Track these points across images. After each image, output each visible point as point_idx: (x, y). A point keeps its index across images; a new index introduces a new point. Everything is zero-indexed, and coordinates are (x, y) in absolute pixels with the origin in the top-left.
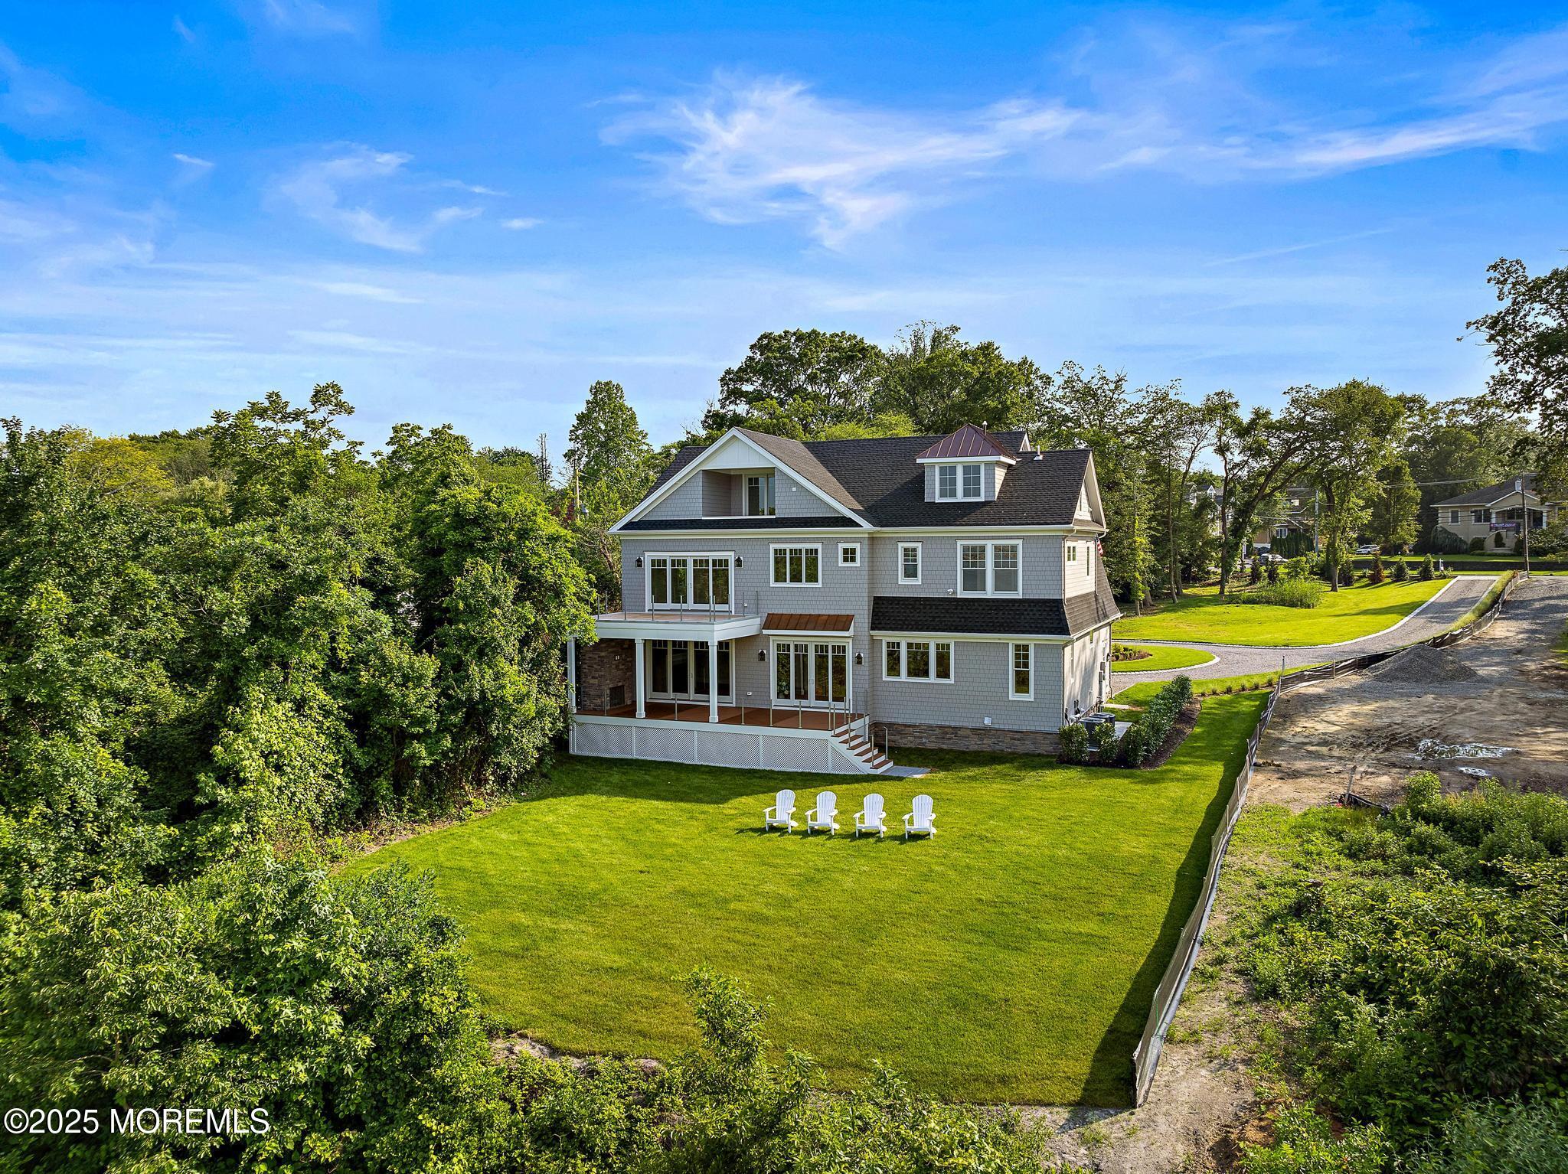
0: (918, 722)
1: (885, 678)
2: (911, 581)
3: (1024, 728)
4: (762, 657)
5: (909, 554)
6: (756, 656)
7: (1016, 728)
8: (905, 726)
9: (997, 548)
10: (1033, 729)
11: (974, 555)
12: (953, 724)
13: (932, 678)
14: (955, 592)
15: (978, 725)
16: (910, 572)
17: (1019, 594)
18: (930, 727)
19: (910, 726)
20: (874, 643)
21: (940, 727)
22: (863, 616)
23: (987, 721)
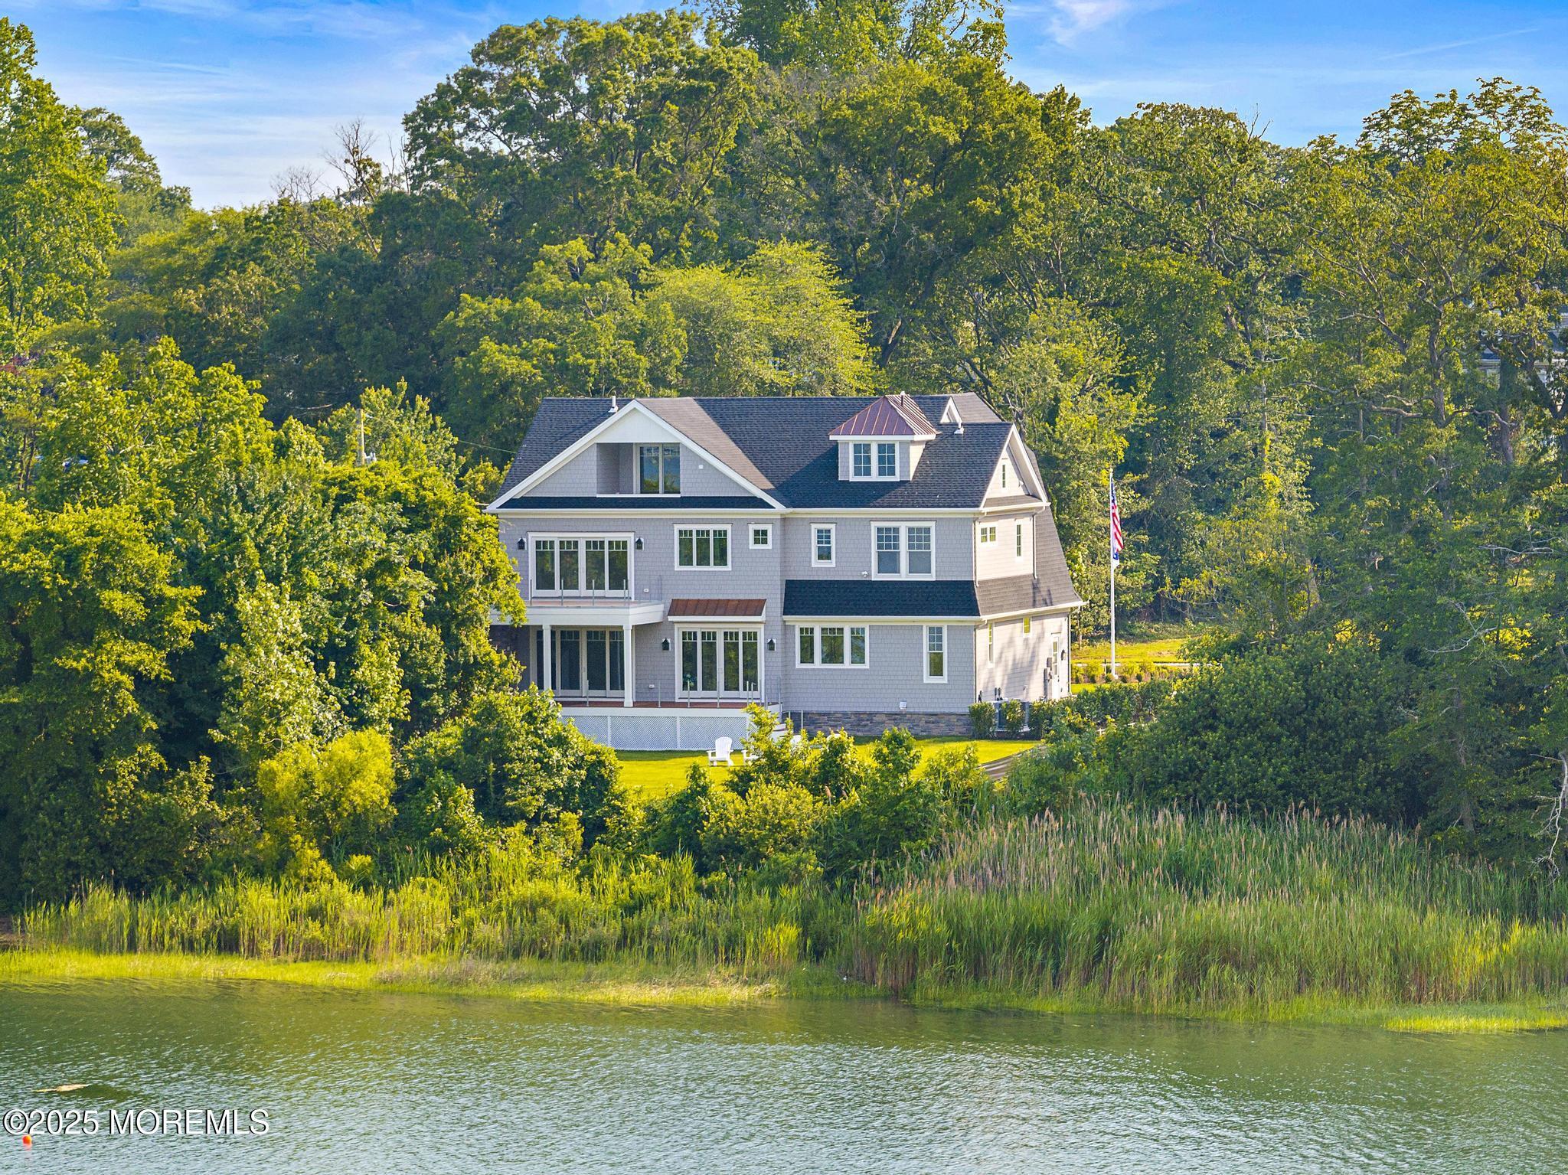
0: (833, 710)
1: (798, 665)
2: (824, 564)
3: (937, 710)
4: (665, 645)
5: (824, 536)
6: (659, 645)
7: (930, 710)
8: (820, 714)
9: (911, 530)
10: (947, 711)
11: (887, 537)
12: (868, 710)
13: (847, 664)
14: (869, 575)
15: (894, 710)
16: (824, 554)
17: (931, 577)
18: (845, 714)
19: (824, 714)
20: (786, 628)
21: (857, 714)
22: (775, 601)
23: (902, 706)
